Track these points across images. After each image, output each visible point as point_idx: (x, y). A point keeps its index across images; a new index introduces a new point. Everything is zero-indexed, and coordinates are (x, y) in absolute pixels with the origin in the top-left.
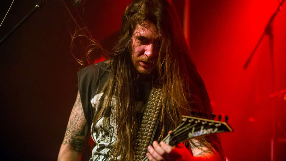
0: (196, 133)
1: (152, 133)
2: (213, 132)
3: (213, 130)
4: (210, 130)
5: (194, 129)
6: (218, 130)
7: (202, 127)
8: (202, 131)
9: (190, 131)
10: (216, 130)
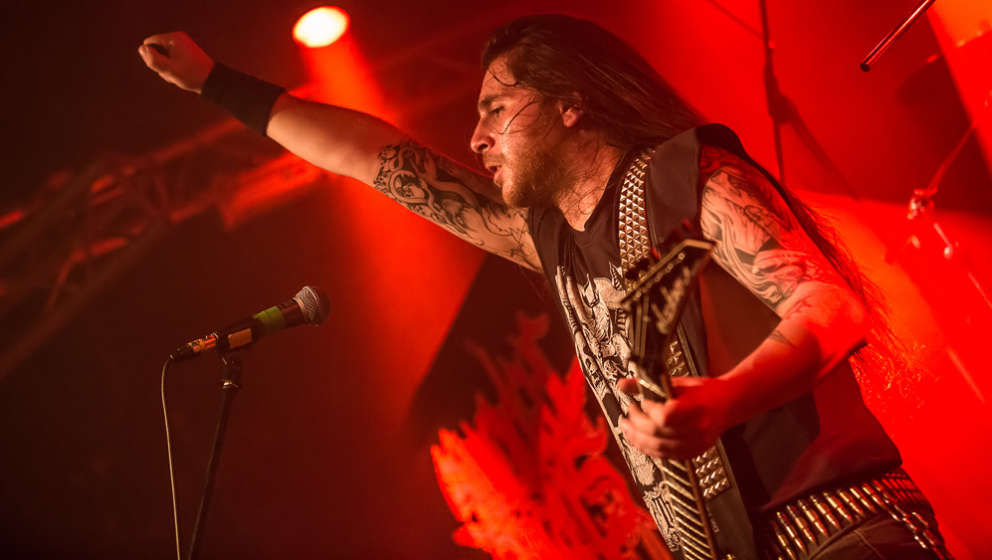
0: (666, 313)
1: (682, 350)
2: (687, 282)
3: (683, 278)
4: (678, 284)
5: (654, 308)
6: (690, 268)
7: (664, 291)
8: (669, 299)
9: (654, 319)
10: (686, 272)
